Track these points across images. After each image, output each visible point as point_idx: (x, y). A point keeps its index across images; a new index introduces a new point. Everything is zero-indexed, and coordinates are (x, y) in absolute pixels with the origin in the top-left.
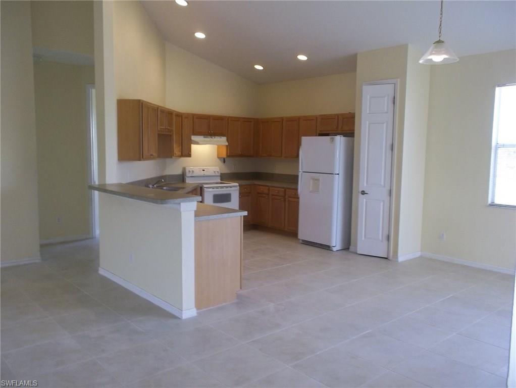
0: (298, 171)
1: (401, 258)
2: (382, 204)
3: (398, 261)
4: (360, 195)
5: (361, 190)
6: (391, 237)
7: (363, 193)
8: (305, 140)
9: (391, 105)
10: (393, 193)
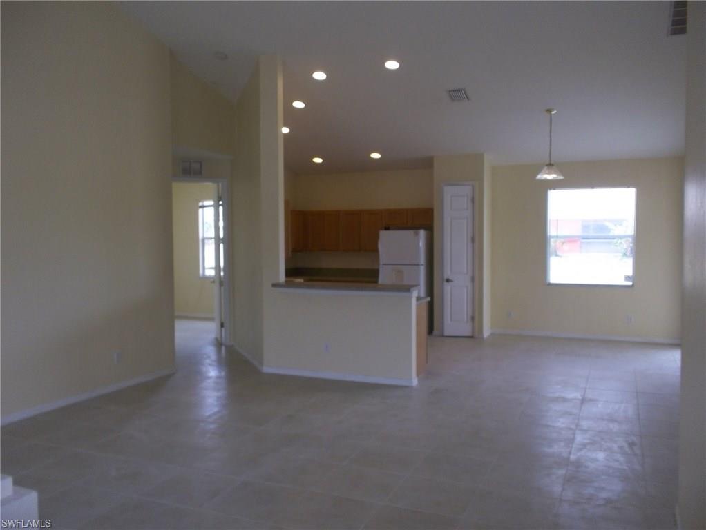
0: (378, 264)
1: (486, 333)
2: (465, 290)
3: (483, 338)
4: (445, 283)
5: (445, 277)
6: (475, 318)
7: (448, 281)
8: (383, 234)
9: (470, 204)
10: (476, 280)
